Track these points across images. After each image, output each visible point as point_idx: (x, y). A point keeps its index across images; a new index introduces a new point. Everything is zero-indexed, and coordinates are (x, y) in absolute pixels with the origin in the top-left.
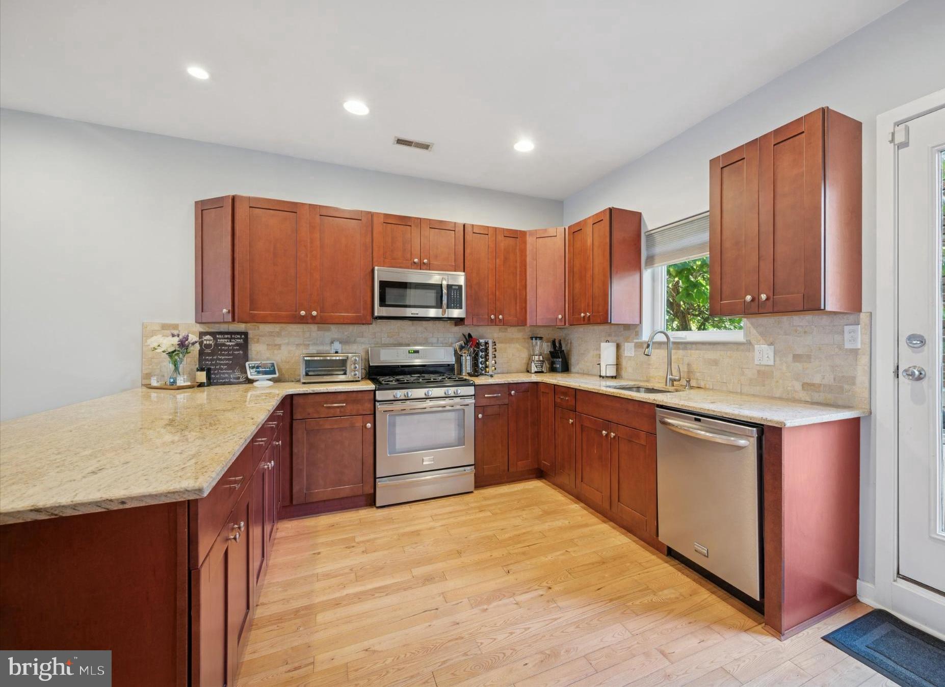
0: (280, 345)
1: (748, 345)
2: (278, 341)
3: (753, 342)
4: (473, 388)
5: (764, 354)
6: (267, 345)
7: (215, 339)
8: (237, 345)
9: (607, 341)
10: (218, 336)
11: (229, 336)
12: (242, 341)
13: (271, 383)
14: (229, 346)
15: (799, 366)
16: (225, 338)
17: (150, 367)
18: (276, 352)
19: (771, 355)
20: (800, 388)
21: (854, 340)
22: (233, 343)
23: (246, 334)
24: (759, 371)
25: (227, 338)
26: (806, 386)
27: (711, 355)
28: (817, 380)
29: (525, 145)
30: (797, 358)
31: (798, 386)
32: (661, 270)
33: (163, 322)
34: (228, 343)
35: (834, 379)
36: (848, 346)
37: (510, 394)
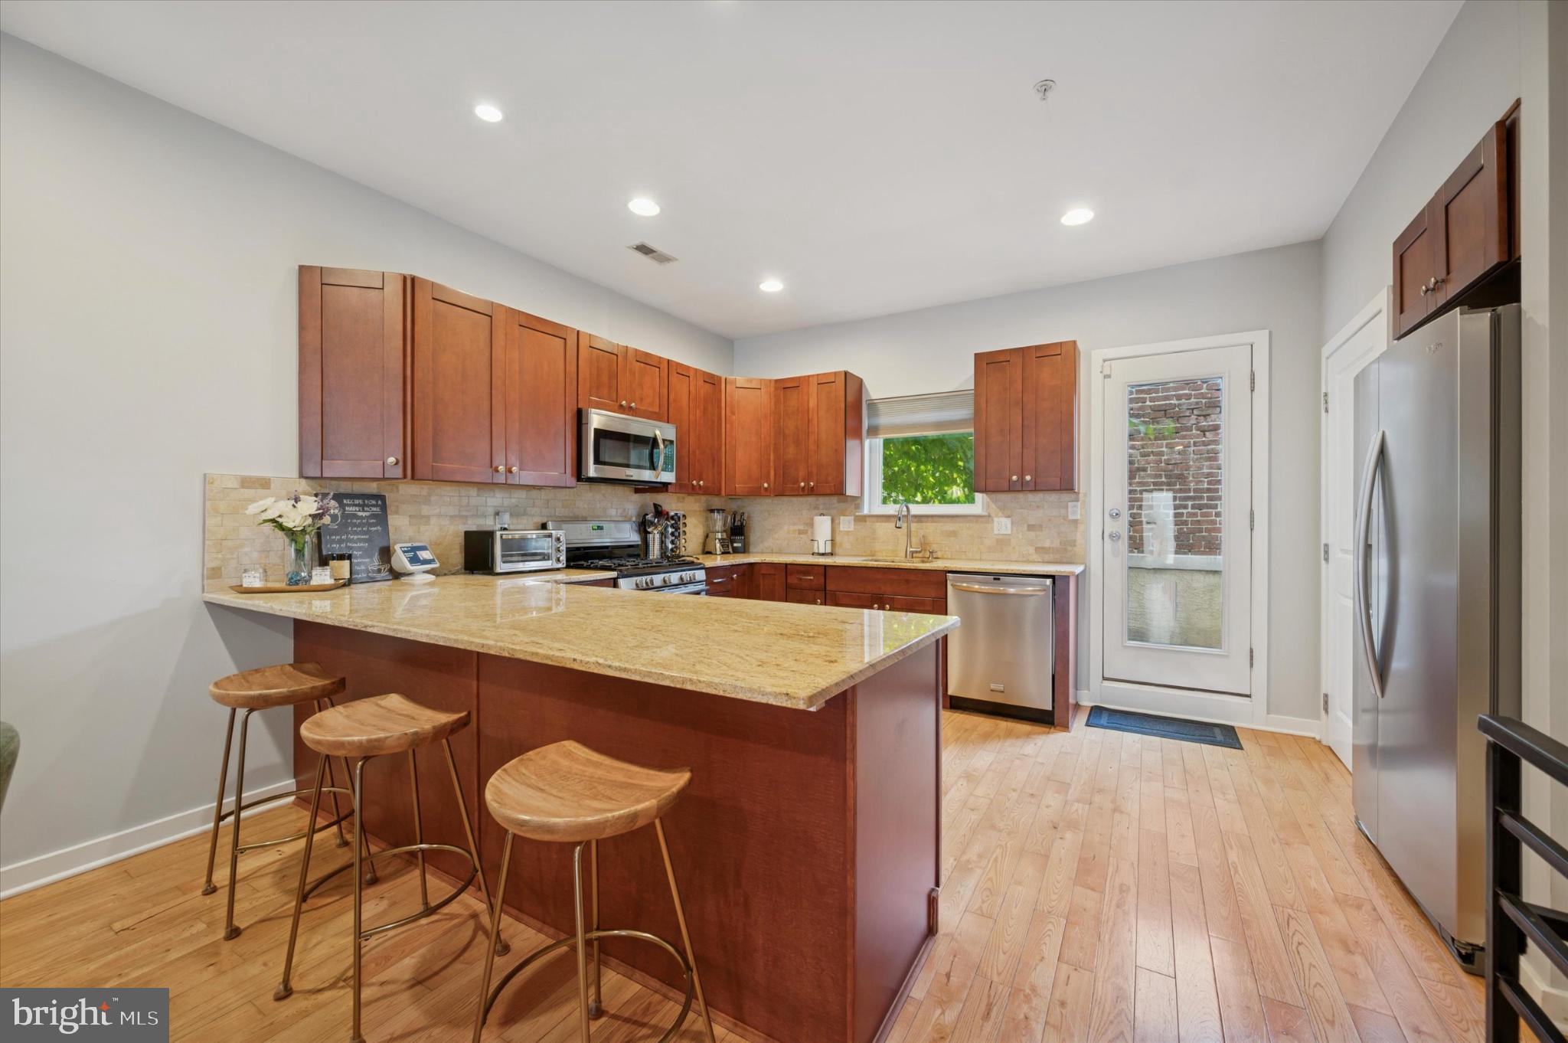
0: (428, 518)
1: (986, 519)
2: (425, 510)
3: (993, 515)
4: (703, 571)
5: (1002, 525)
6: (410, 516)
7: (342, 506)
8: (373, 516)
9: (822, 515)
10: (345, 501)
11: (361, 502)
12: (378, 509)
13: (432, 577)
14: (362, 518)
15: (1032, 534)
16: (356, 505)
17: (220, 556)
18: (422, 528)
19: (1009, 525)
20: (1034, 551)
21: (1074, 513)
22: (367, 514)
23: (382, 498)
24: (997, 540)
25: (358, 505)
26: (1039, 550)
27: (950, 527)
28: (1047, 544)
29: (772, 286)
30: (1031, 528)
31: (1032, 550)
32: (879, 442)
33: (243, 474)
34: (360, 514)
35: (1060, 543)
36: (1071, 517)
37: (732, 578)
